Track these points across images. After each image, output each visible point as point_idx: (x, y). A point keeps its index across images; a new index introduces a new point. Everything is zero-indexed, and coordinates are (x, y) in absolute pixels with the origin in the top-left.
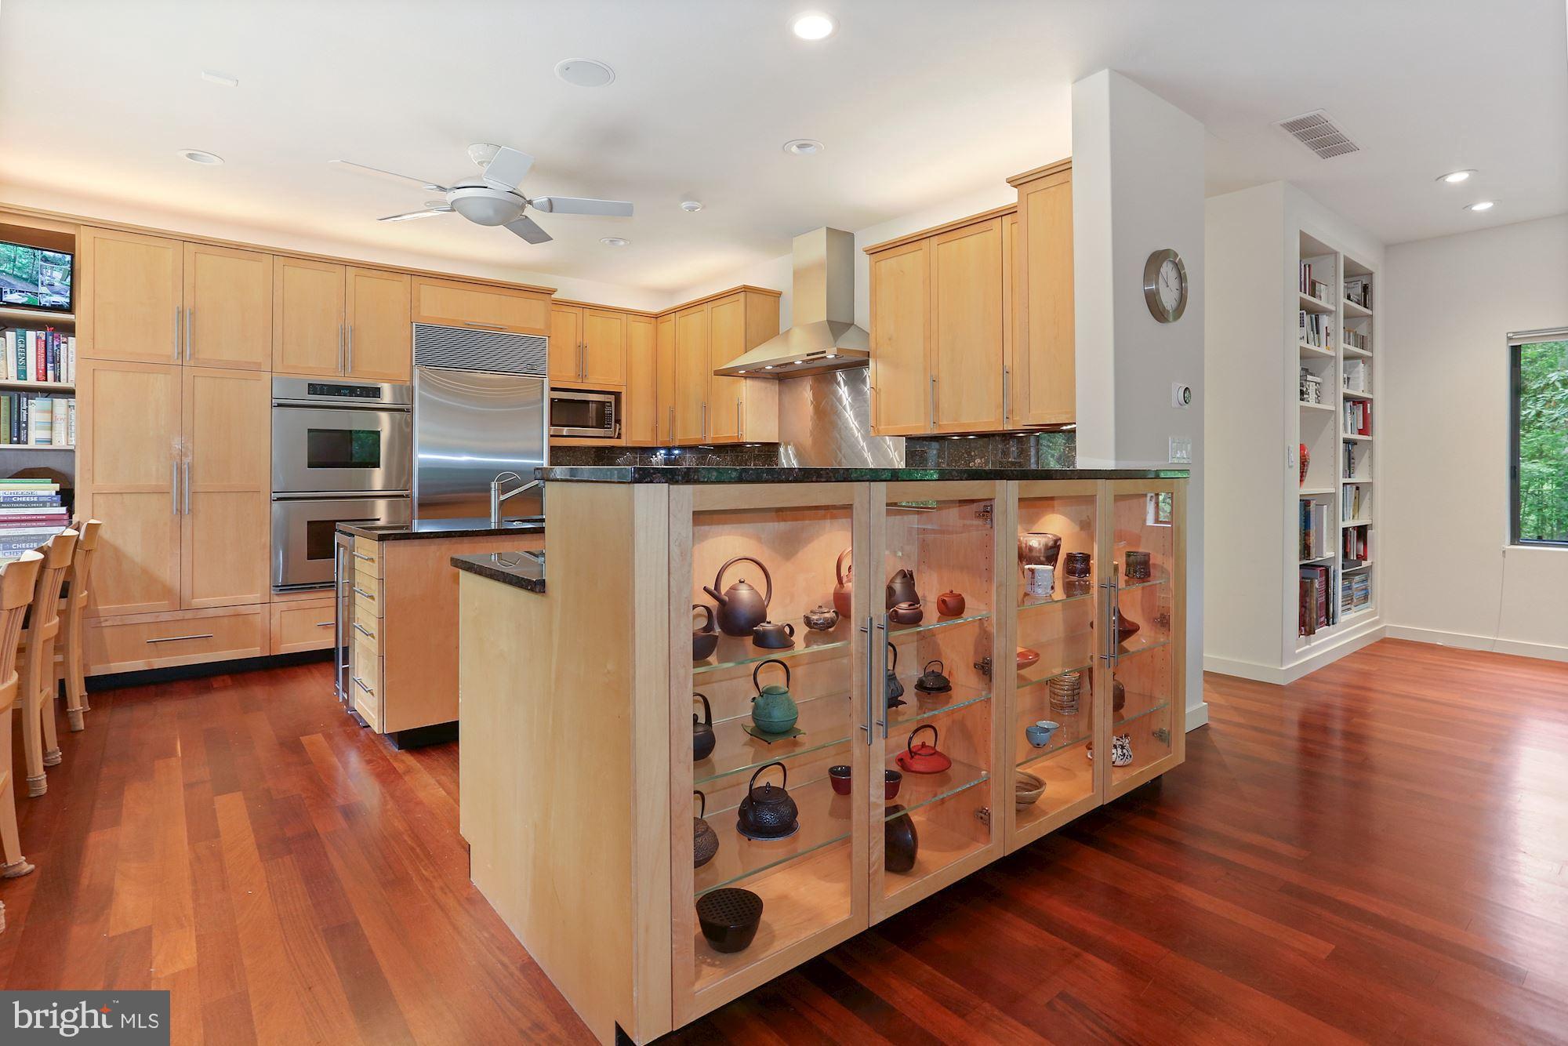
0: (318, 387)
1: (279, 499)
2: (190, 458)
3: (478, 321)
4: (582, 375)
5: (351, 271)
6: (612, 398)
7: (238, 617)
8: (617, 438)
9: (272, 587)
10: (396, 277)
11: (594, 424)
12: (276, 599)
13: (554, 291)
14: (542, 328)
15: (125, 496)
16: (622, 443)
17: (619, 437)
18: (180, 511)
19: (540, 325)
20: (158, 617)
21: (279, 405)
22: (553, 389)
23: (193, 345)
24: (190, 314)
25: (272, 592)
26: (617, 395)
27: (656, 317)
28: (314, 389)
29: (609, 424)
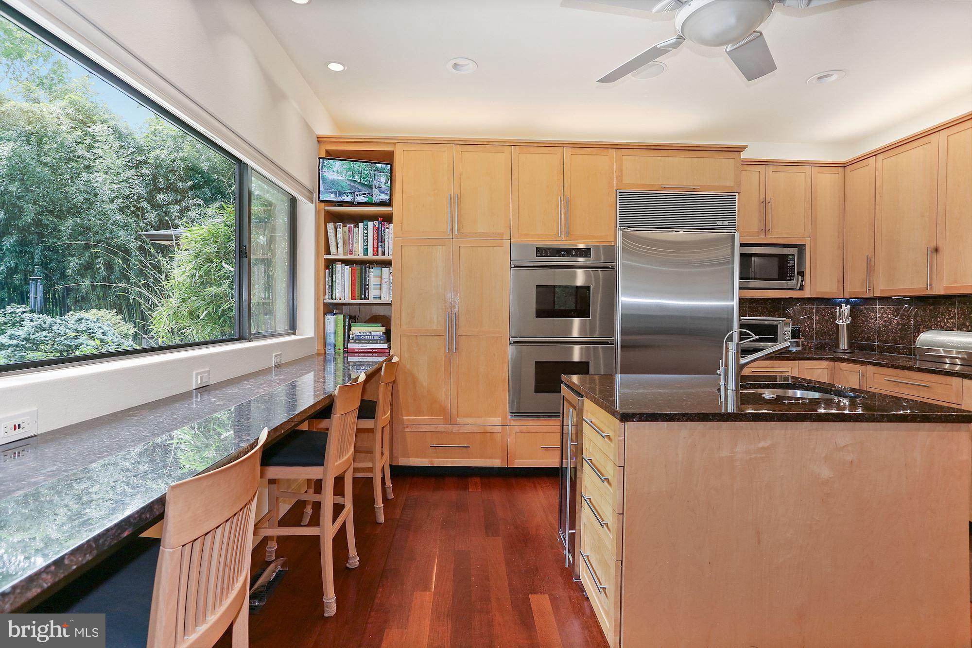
0: (544, 250)
1: (515, 343)
2: (457, 309)
3: (671, 184)
4: (765, 231)
5: (568, 151)
6: (794, 251)
7: (486, 435)
8: (799, 290)
9: (510, 414)
10: (604, 152)
11: (777, 277)
12: (512, 423)
13: (744, 148)
14: (732, 184)
15: (418, 337)
16: (807, 294)
17: (802, 288)
18: (450, 350)
19: (730, 183)
20: (437, 428)
21: (516, 267)
22: (742, 245)
23: (459, 222)
24: (458, 199)
25: (510, 417)
26: (801, 247)
27: (844, 166)
28: (541, 251)
29: (791, 276)
